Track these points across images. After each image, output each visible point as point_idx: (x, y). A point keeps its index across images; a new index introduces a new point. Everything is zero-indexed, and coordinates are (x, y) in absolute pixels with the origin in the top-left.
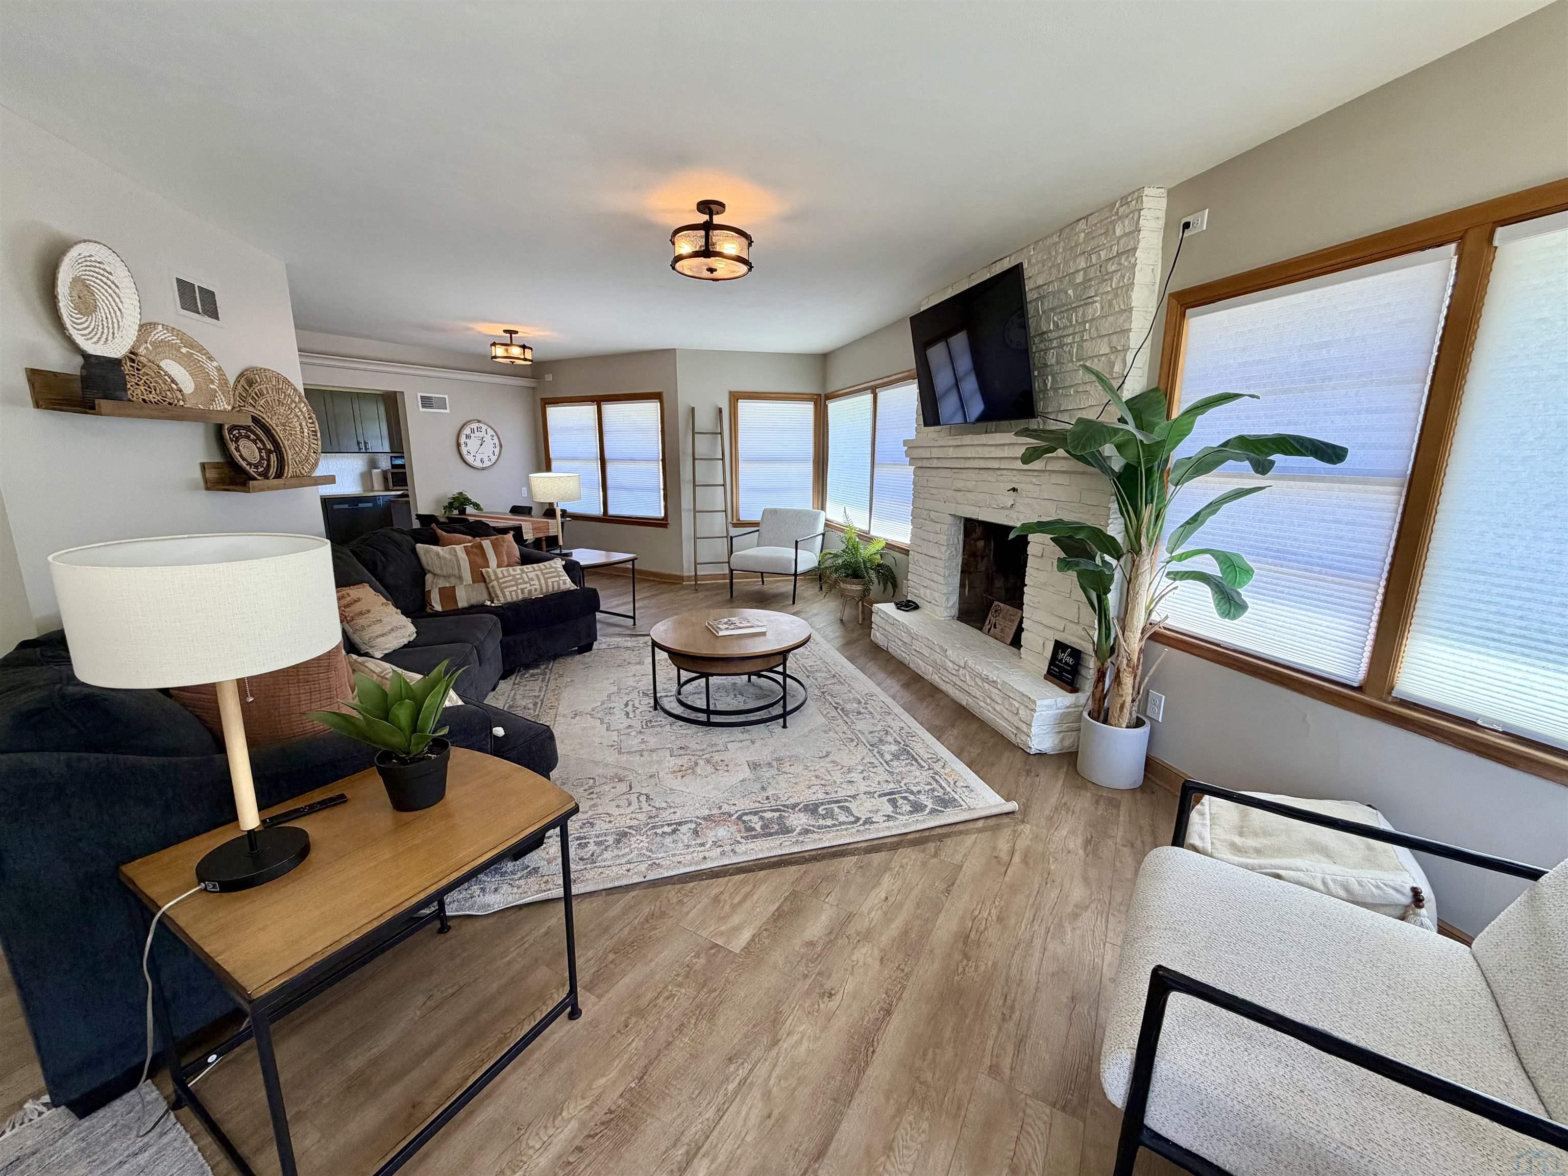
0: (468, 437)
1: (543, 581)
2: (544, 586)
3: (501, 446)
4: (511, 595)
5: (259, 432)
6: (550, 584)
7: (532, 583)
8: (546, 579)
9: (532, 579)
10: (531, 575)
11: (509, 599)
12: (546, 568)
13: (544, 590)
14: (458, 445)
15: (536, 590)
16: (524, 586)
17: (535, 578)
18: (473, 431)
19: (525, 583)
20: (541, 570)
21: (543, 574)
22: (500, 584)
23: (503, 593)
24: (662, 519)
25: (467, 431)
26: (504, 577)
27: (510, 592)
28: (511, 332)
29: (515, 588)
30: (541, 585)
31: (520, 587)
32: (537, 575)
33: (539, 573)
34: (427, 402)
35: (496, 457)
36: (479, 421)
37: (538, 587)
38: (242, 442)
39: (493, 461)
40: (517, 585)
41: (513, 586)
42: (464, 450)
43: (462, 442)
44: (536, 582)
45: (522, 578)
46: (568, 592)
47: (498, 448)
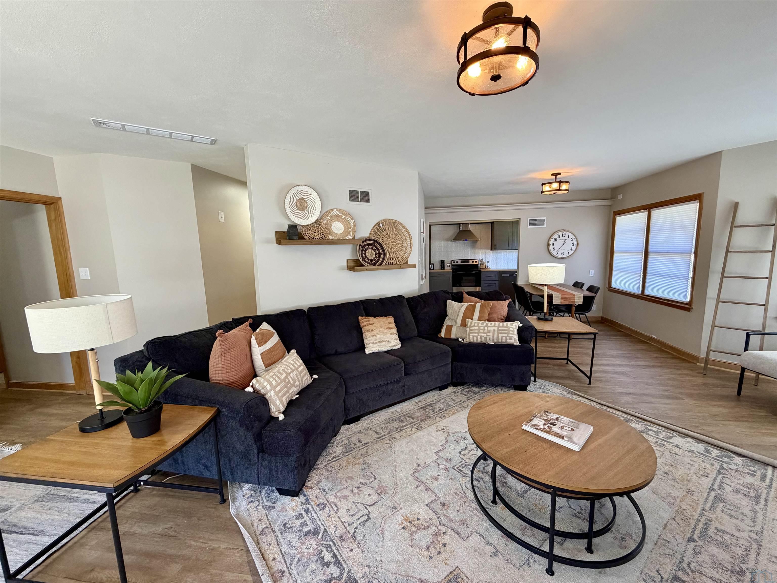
0: (555, 240)
1: (496, 335)
2: (495, 337)
3: (578, 244)
4: (473, 338)
5: (378, 246)
6: (500, 337)
7: (488, 334)
8: (498, 334)
9: (489, 332)
10: (490, 329)
11: (472, 341)
12: (503, 327)
13: (495, 340)
14: (548, 245)
15: (490, 339)
16: (482, 334)
17: (492, 331)
18: (559, 236)
19: (484, 333)
20: (499, 327)
21: (498, 330)
22: (470, 330)
23: (469, 336)
24: (687, 304)
25: (555, 236)
26: (474, 326)
27: (473, 336)
28: (556, 175)
29: (477, 335)
30: (493, 336)
31: (480, 334)
32: (494, 330)
33: (496, 328)
34: (533, 222)
35: (573, 251)
36: (564, 230)
37: (491, 337)
38: (368, 251)
39: (570, 254)
40: (478, 333)
41: (476, 333)
42: (551, 247)
43: (551, 243)
44: (491, 334)
45: (484, 329)
46: (512, 346)
47: (575, 246)
